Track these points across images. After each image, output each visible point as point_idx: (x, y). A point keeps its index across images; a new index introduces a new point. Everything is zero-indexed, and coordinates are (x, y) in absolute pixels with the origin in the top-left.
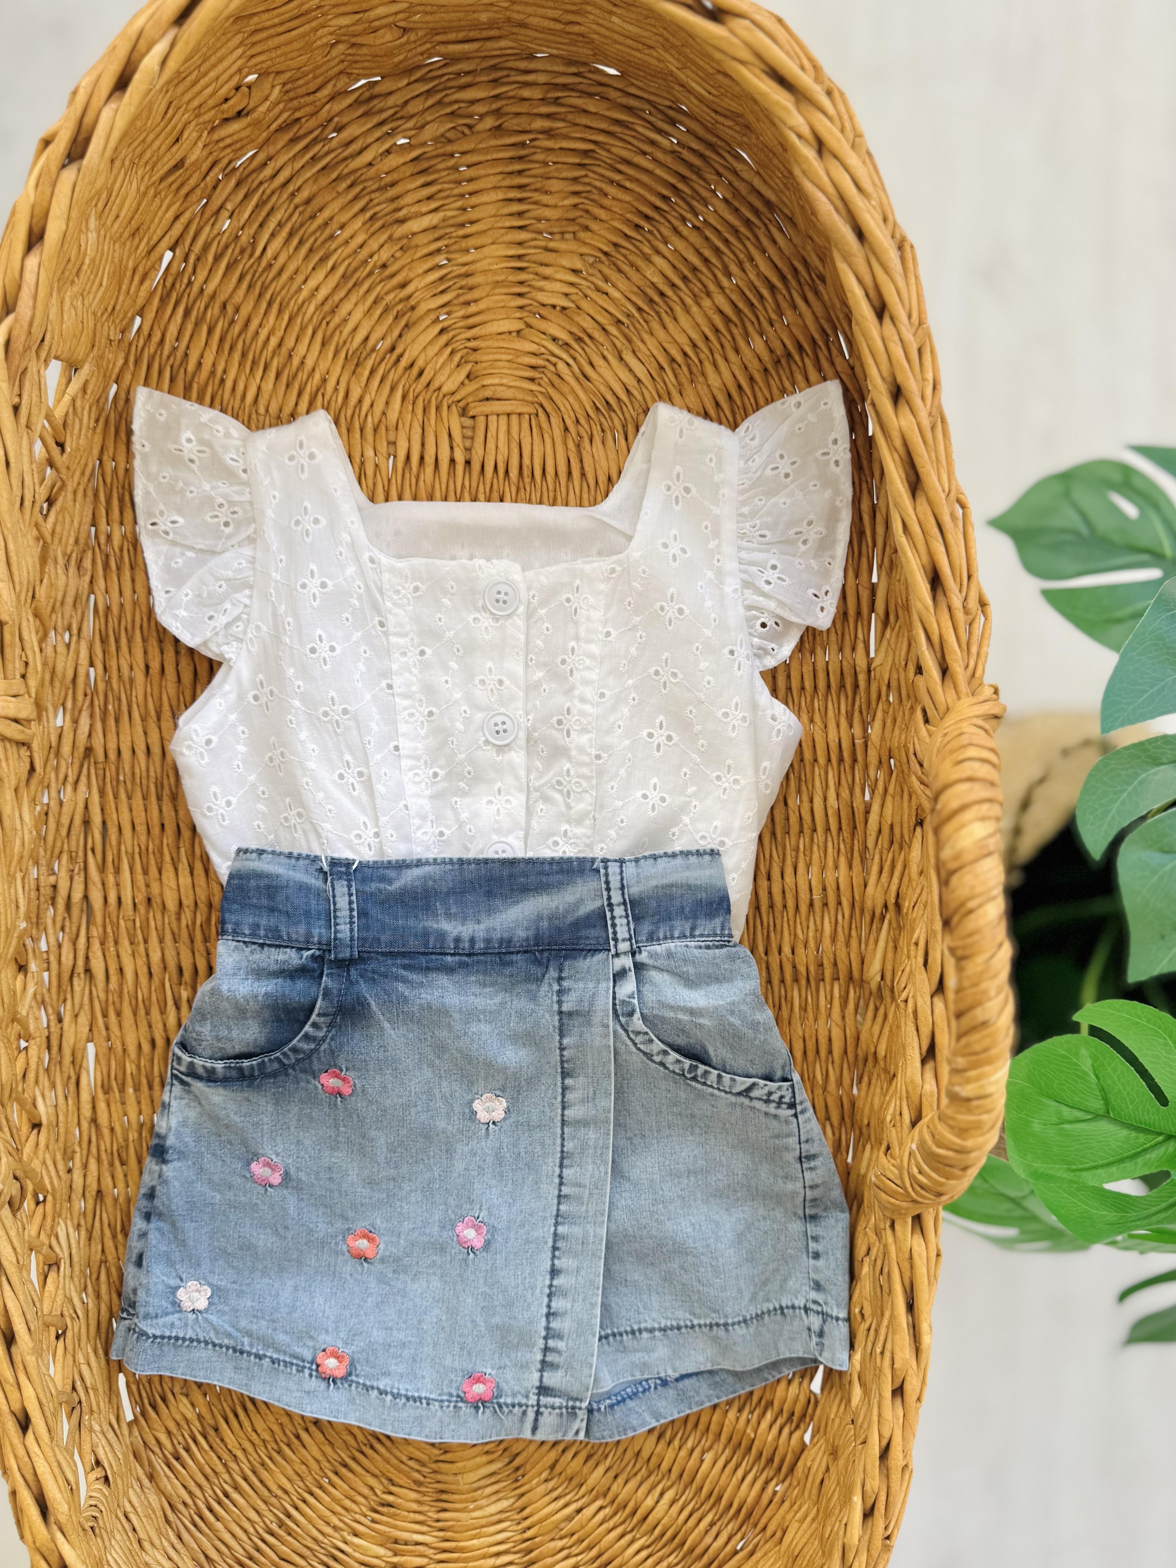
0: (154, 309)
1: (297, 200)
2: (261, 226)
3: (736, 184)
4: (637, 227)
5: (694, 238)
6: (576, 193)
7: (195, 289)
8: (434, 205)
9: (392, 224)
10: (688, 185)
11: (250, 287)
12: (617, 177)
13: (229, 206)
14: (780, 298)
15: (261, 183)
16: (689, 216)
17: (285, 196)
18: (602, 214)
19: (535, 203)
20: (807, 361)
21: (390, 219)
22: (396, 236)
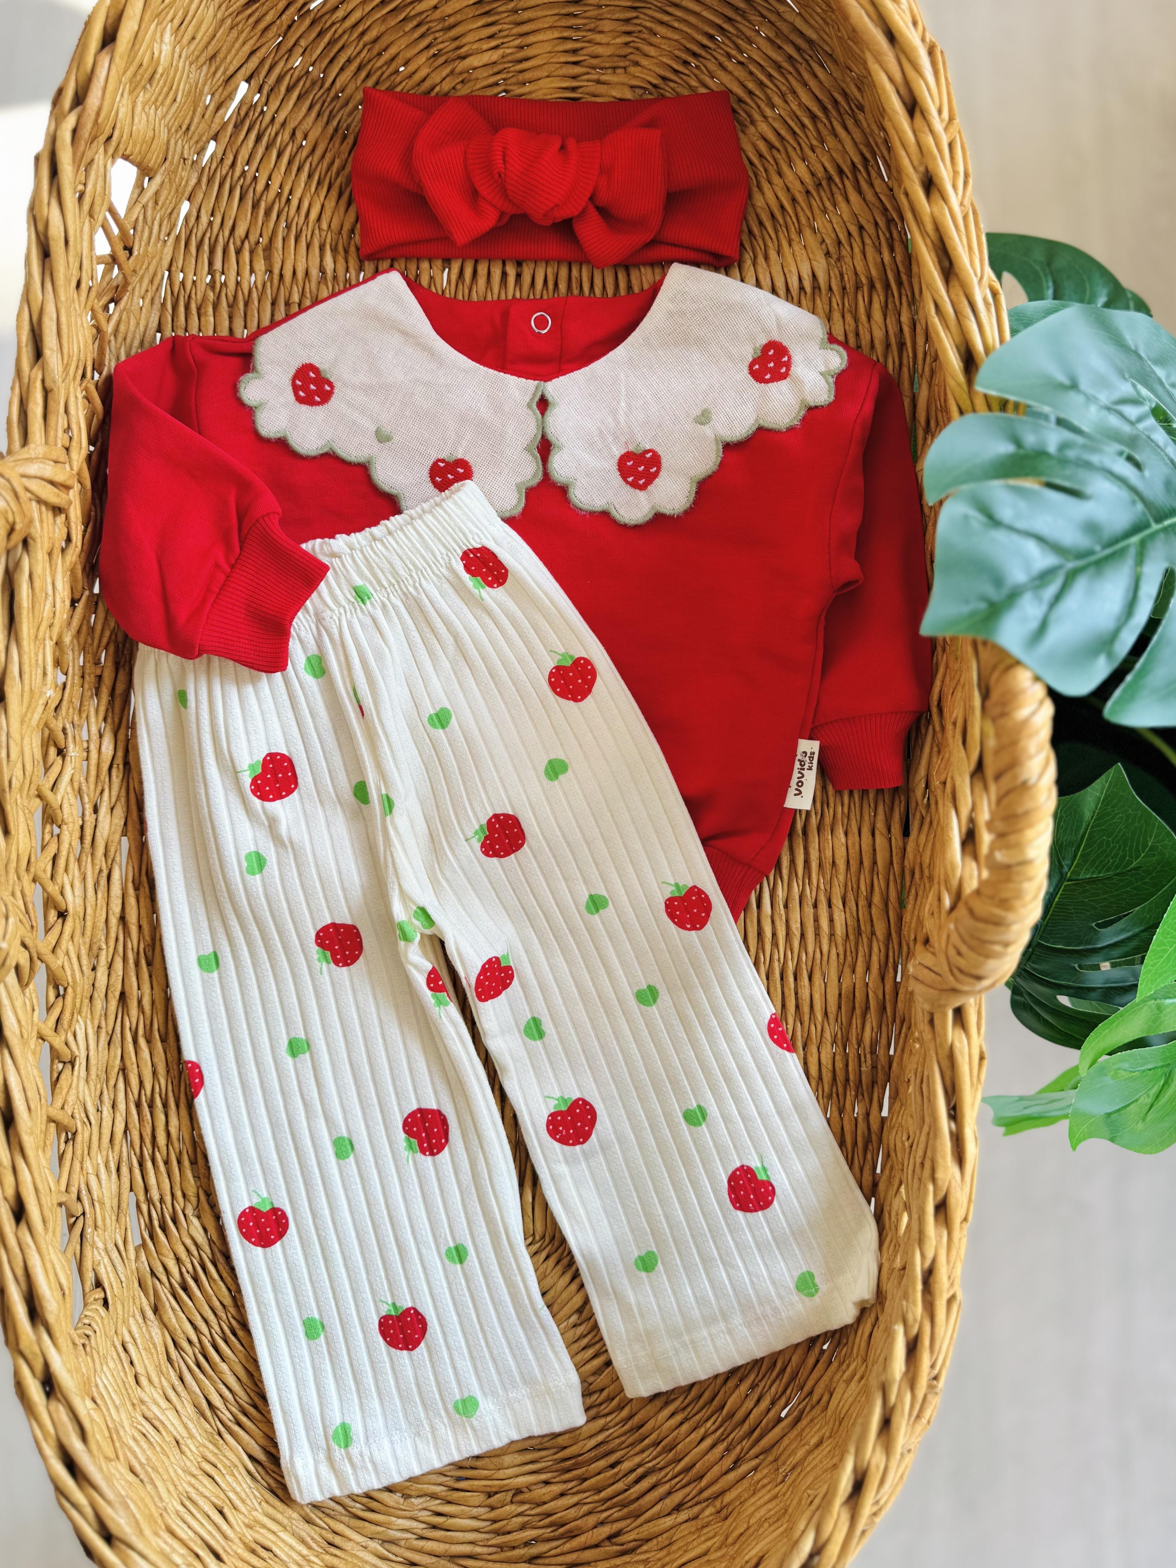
0: (228, 135)
1: (367, 38)
2: (331, 61)
3: (778, 24)
4: (686, 63)
5: (740, 73)
6: (628, 33)
7: (268, 118)
8: (494, 43)
9: (454, 60)
10: (734, 26)
11: (318, 115)
12: (666, 18)
13: (303, 43)
14: (820, 126)
15: (333, 24)
16: (734, 52)
17: (356, 35)
18: (652, 51)
19: (589, 42)
20: (847, 182)
21: (452, 55)
22: (458, 70)
